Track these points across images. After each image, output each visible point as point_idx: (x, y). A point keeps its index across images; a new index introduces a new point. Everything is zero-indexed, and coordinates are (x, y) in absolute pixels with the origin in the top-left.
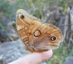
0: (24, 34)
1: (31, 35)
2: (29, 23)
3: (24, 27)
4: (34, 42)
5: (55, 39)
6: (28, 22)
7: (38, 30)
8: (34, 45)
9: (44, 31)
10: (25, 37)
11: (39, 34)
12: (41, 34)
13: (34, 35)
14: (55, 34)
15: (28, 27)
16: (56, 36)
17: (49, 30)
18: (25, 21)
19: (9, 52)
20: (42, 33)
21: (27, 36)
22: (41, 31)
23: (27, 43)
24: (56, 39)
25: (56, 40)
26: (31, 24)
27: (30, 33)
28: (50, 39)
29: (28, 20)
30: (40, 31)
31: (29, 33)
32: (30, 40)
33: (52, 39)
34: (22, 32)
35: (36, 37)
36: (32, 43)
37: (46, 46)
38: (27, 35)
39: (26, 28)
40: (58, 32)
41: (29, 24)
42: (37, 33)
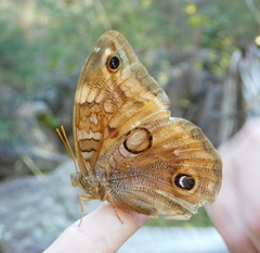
0: (93, 126)
1: (115, 136)
2: (127, 94)
3: (104, 102)
4: (113, 165)
5: (190, 185)
6: (123, 89)
7: (146, 130)
8: (111, 175)
9: (166, 141)
10: (91, 136)
11: (145, 146)
12: (149, 146)
13: (125, 143)
14: (196, 169)
15: (119, 105)
16: (200, 178)
17: (183, 148)
18: (114, 81)
19: (24, 214)
20: (156, 148)
21: (97, 136)
22: (154, 139)
23: (87, 160)
24: (196, 187)
25: (191, 191)
26: (133, 99)
27: (114, 129)
28: (173, 180)
29: (128, 83)
30: (151, 139)
31: (111, 130)
32: (102, 153)
33: (181, 183)
34: (89, 116)
35: (130, 151)
36: (107, 166)
37: (150, 199)
38: (101, 132)
39: (108, 108)
40: (210, 166)
41: (126, 97)
42: (136, 140)
